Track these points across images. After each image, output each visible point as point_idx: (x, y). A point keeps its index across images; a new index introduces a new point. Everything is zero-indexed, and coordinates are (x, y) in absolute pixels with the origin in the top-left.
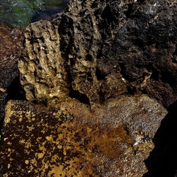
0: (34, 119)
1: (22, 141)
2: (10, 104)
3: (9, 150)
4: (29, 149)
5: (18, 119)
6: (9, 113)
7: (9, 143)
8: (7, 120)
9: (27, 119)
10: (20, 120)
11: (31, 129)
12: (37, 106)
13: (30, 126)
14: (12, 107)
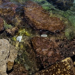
0: (68, 69)
1: (59, 70)
2: (69, 58)
3: (54, 67)
4: (58, 73)
5: (65, 64)
6: (66, 60)
7: (56, 66)
8: (63, 61)
9: (67, 67)
10: (66, 65)
11: (65, 70)
12: (74, 67)
13: (65, 69)
14: (68, 60)
